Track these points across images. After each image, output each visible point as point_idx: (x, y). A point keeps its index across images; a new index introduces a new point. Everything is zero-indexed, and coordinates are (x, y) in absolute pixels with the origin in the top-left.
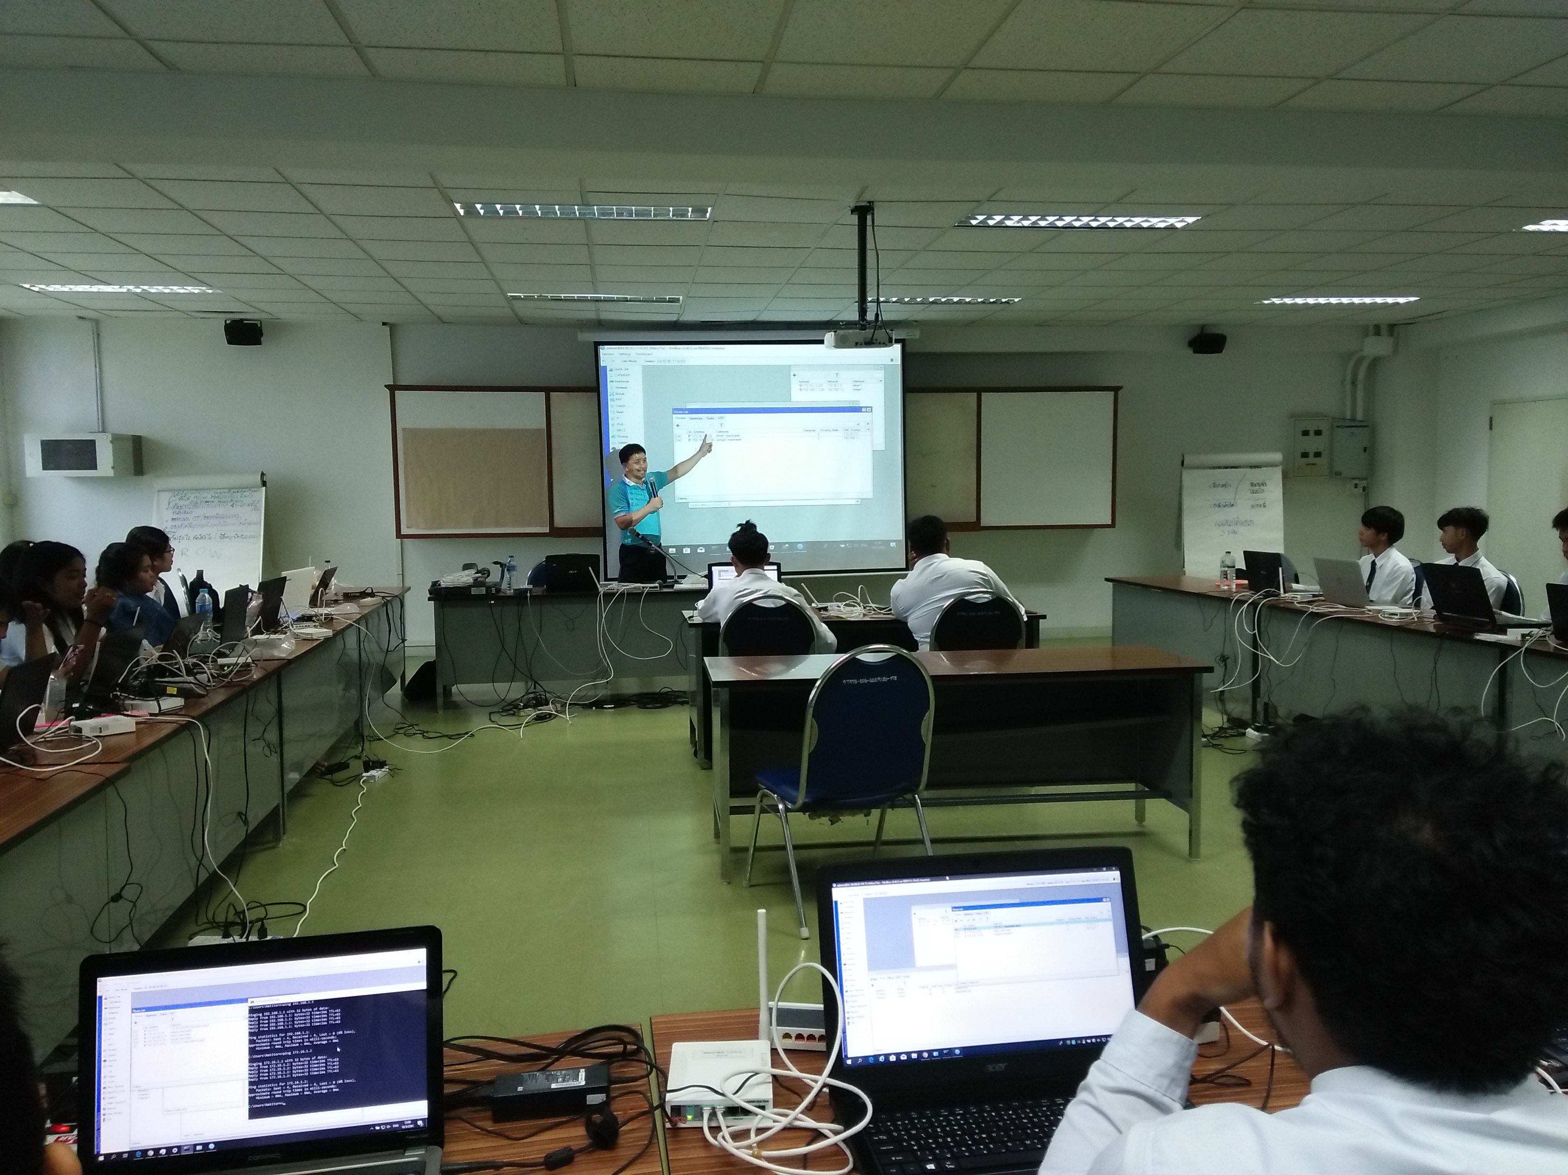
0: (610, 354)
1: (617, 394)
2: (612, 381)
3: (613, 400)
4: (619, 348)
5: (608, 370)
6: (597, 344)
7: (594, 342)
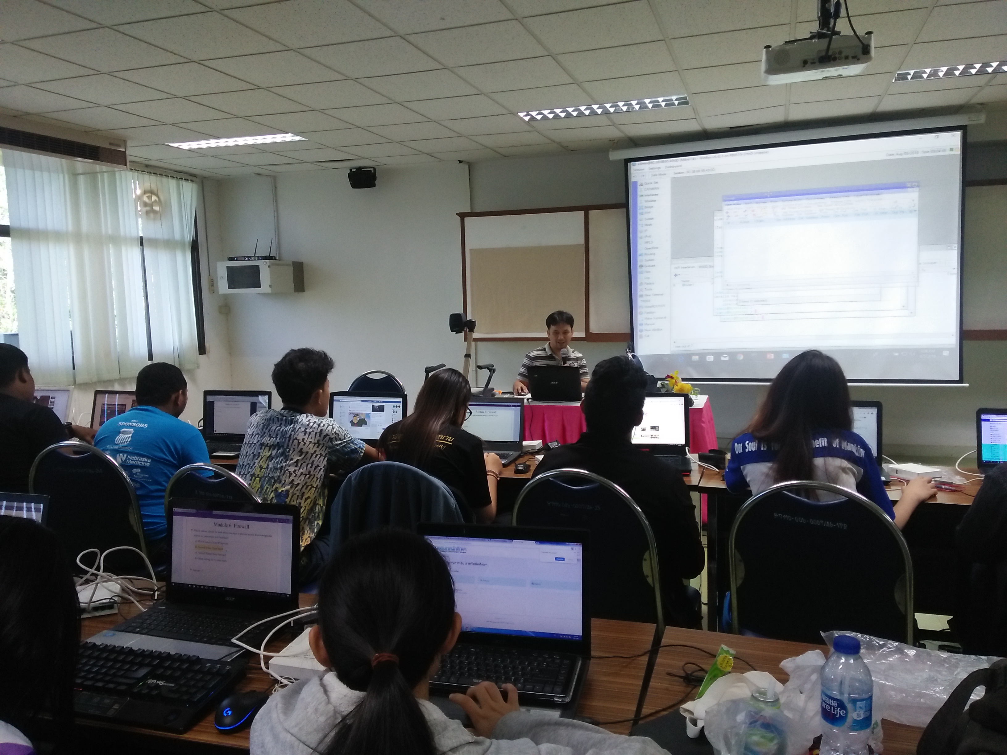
0: (641, 170)
1: (646, 207)
2: (642, 196)
3: (642, 214)
4: (649, 163)
5: (638, 184)
6: (628, 161)
7: (625, 159)
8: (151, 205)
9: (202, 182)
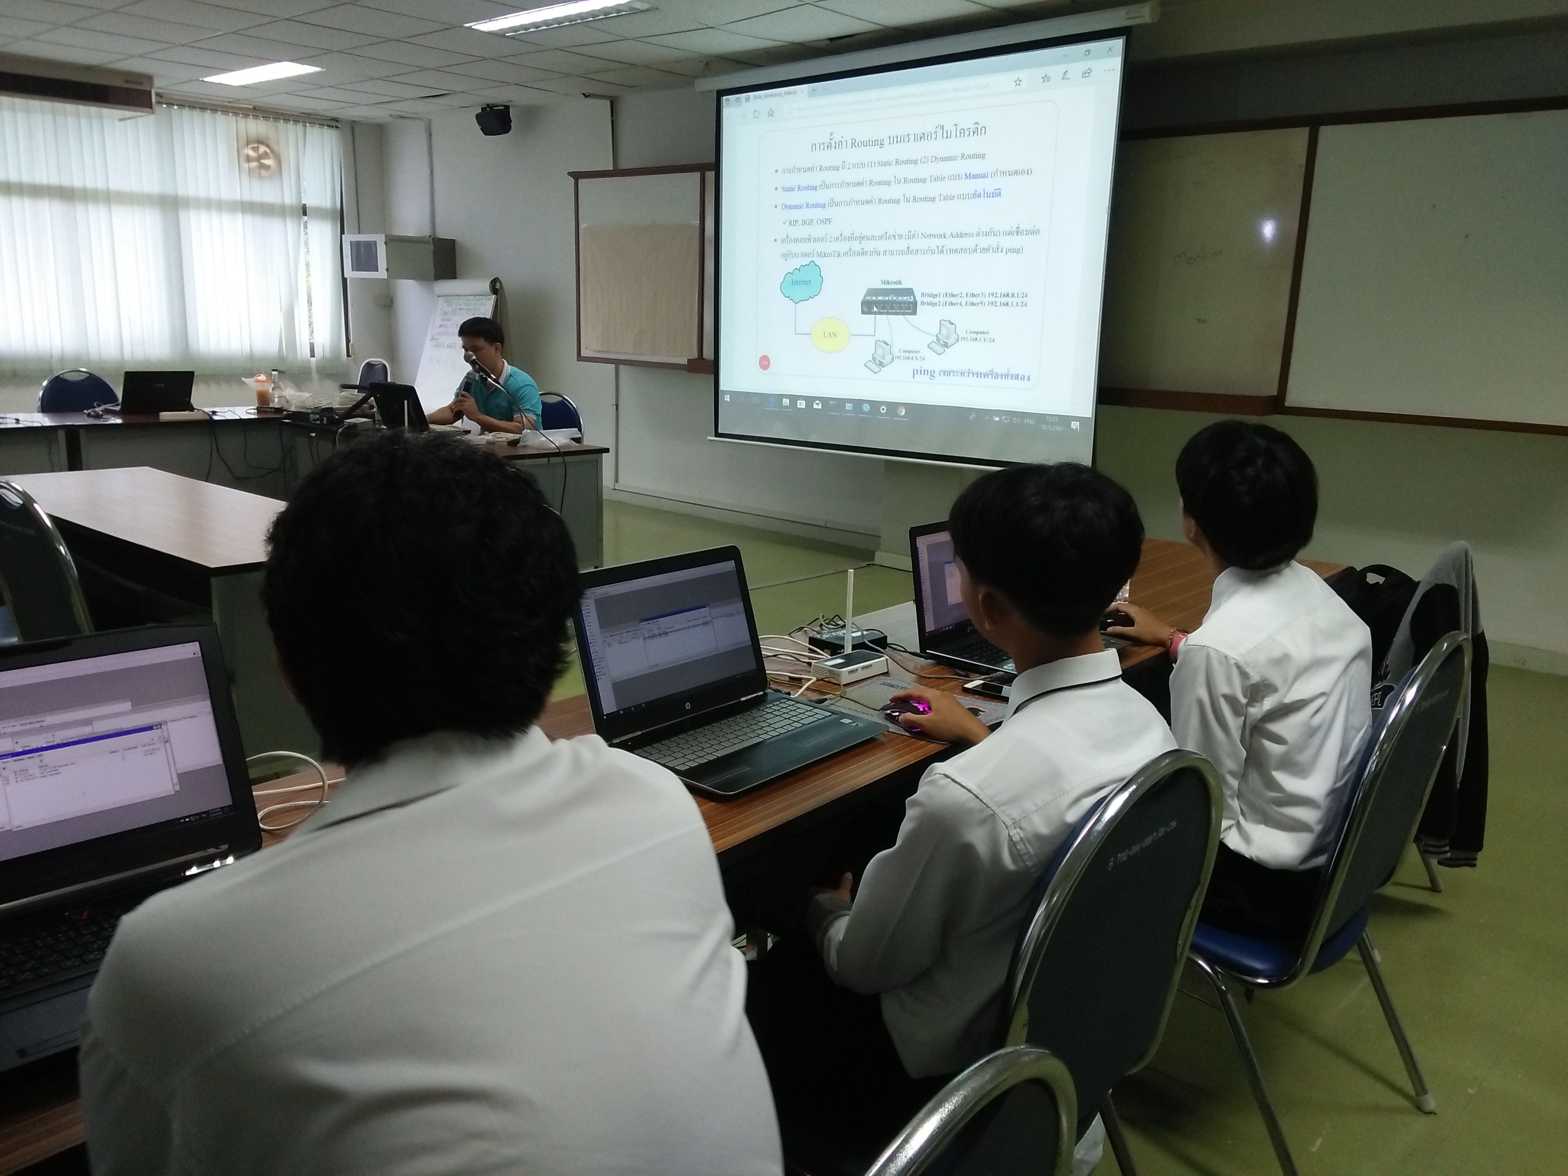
0: (731, 109)
6: (720, 95)
7: (718, 91)
8: (259, 158)
9: (353, 128)
